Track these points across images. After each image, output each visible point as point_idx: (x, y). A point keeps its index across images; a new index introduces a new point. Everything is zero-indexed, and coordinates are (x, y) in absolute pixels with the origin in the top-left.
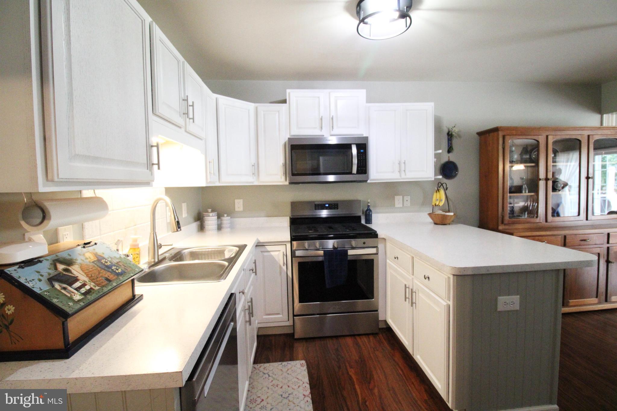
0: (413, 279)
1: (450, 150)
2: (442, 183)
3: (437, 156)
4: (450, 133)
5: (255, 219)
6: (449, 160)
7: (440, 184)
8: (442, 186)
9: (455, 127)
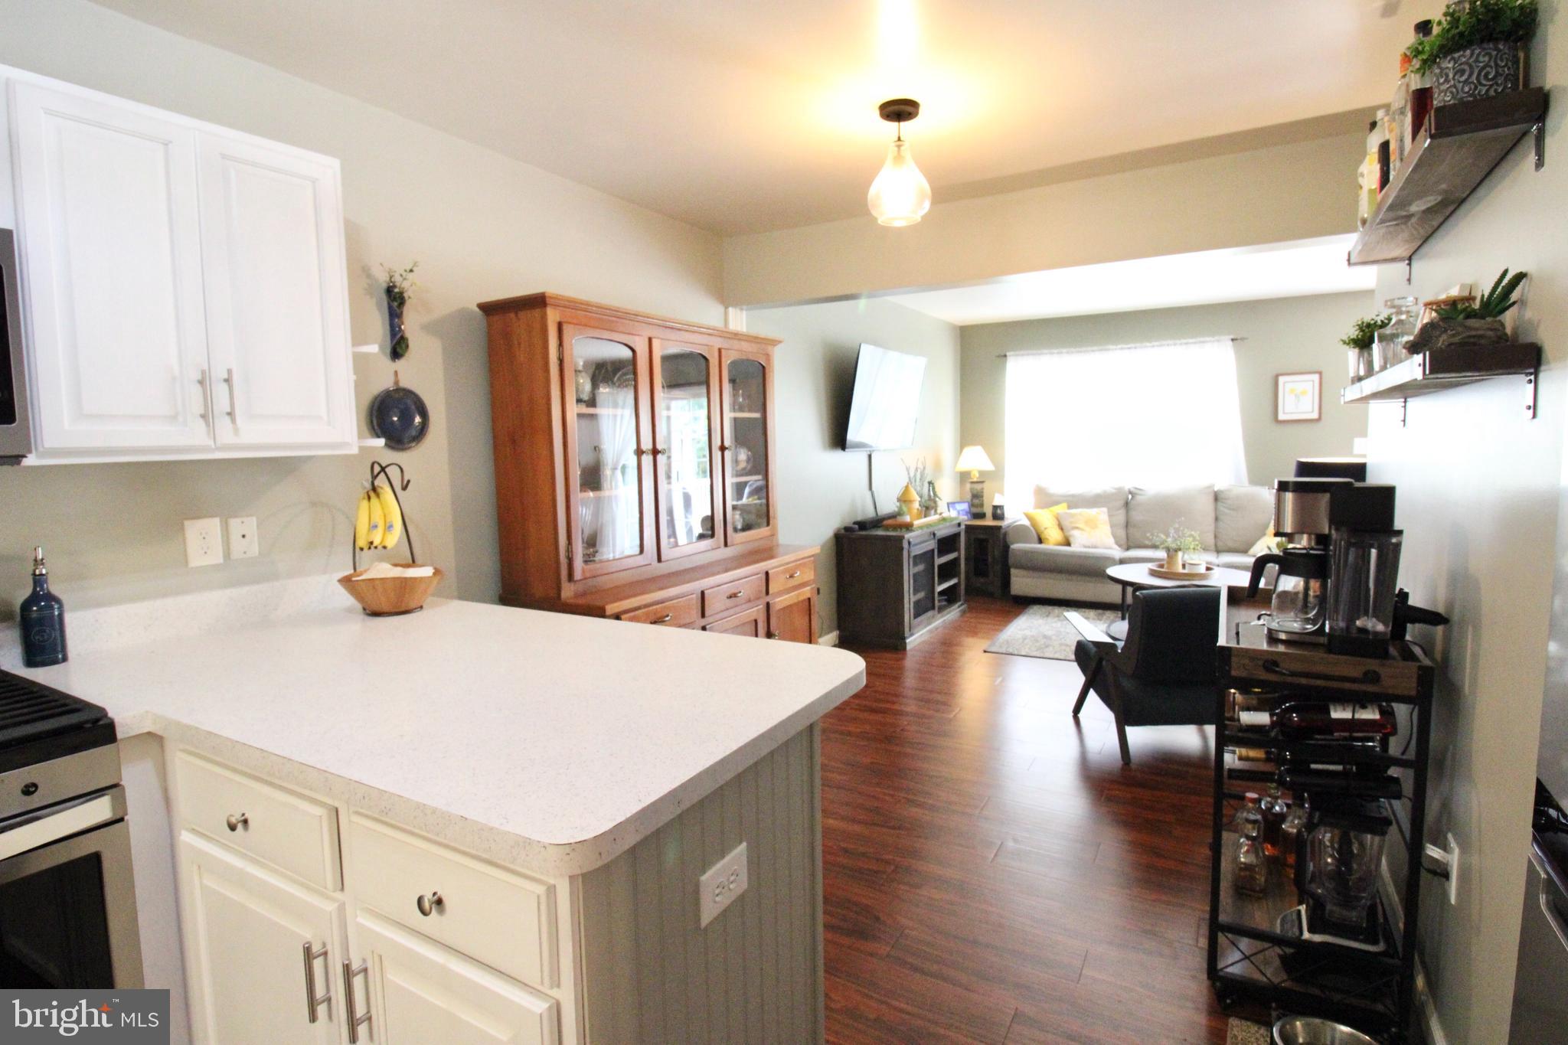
0: (342, 908)
1: (401, 347)
2: (384, 465)
3: (360, 363)
4: (396, 290)
6: (397, 382)
7: (377, 469)
8: (382, 474)
9: (411, 271)
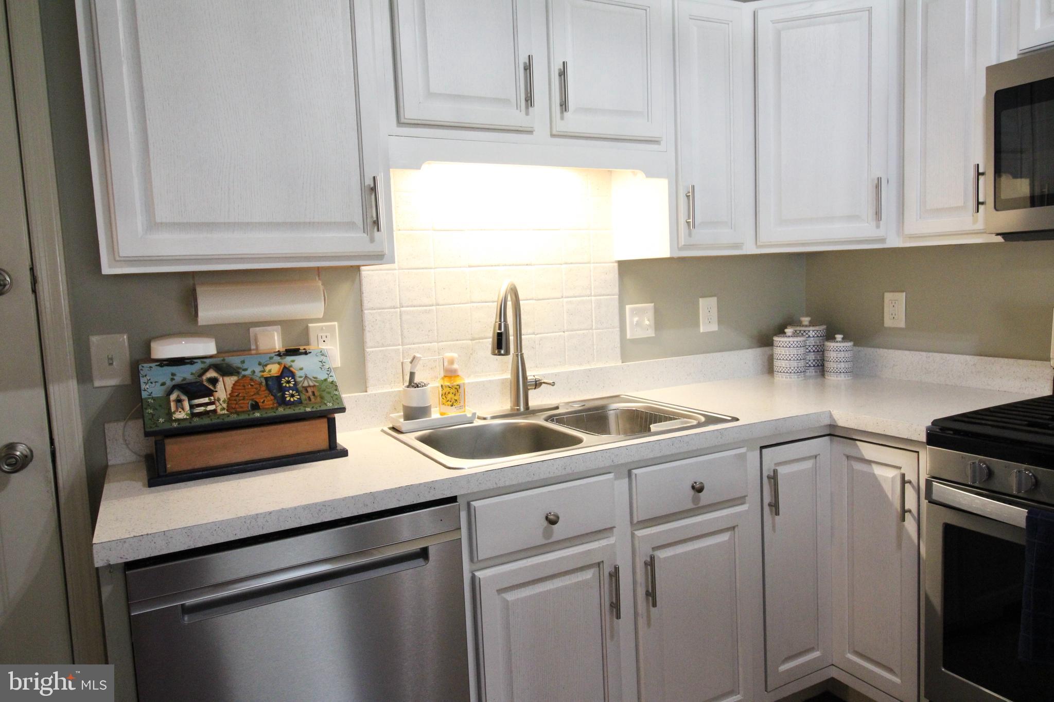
5: (937, 356)
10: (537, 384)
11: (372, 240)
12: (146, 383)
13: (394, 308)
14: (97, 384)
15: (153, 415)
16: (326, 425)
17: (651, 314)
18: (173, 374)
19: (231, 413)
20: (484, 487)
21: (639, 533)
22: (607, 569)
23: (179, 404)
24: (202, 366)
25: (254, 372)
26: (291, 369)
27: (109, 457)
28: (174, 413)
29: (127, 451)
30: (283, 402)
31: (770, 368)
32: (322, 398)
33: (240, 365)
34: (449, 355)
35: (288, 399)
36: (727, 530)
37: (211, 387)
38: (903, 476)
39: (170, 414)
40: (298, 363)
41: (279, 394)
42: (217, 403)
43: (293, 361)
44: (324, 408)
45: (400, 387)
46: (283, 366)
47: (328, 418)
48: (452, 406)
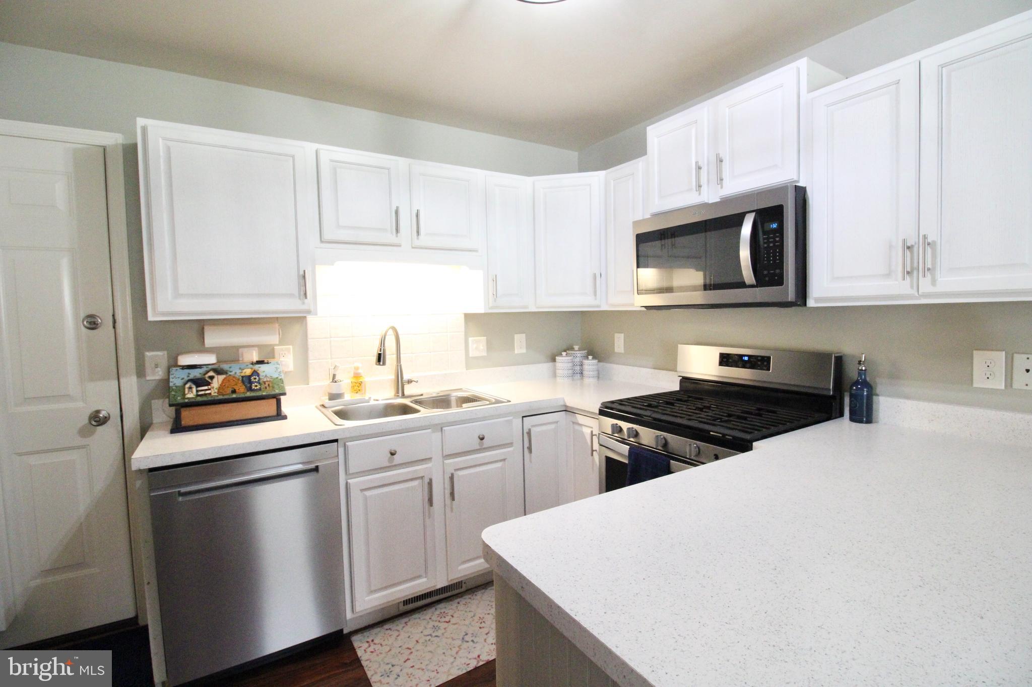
10: (410, 382)
11: (303, 303)
12: (173, 378)
13: (326, 338)
14: (148, 378)
15: (175, 395)
16: (276, 402)
17: (484, 343)
18: (189, 374)
19: (220, 395)
20: (353, 435)
21: (447, 461)
22: (427, 480)
23: (190, 390)
24: (207, 369)
25: (236, 373)
26: (258, 372)
27: (154, 418)
28: (187, 394)
29: (164, 415)
30: (250, 389)
31: (555, 375)
32: (273, 387)
33: (228, 369)
34: (356, 365)
35: (253, 388)
36: (501, 461)
37: (210, 381)
38: (592, 432)
39: (184, 394)
40: (262, 369)
41: (249, 385)
42: (212, 389)
43: (260, 367)
44: (273, 393)
45: (328, 382)
46: (253, 370)
47: (277, 398)
48: (357, 393)
